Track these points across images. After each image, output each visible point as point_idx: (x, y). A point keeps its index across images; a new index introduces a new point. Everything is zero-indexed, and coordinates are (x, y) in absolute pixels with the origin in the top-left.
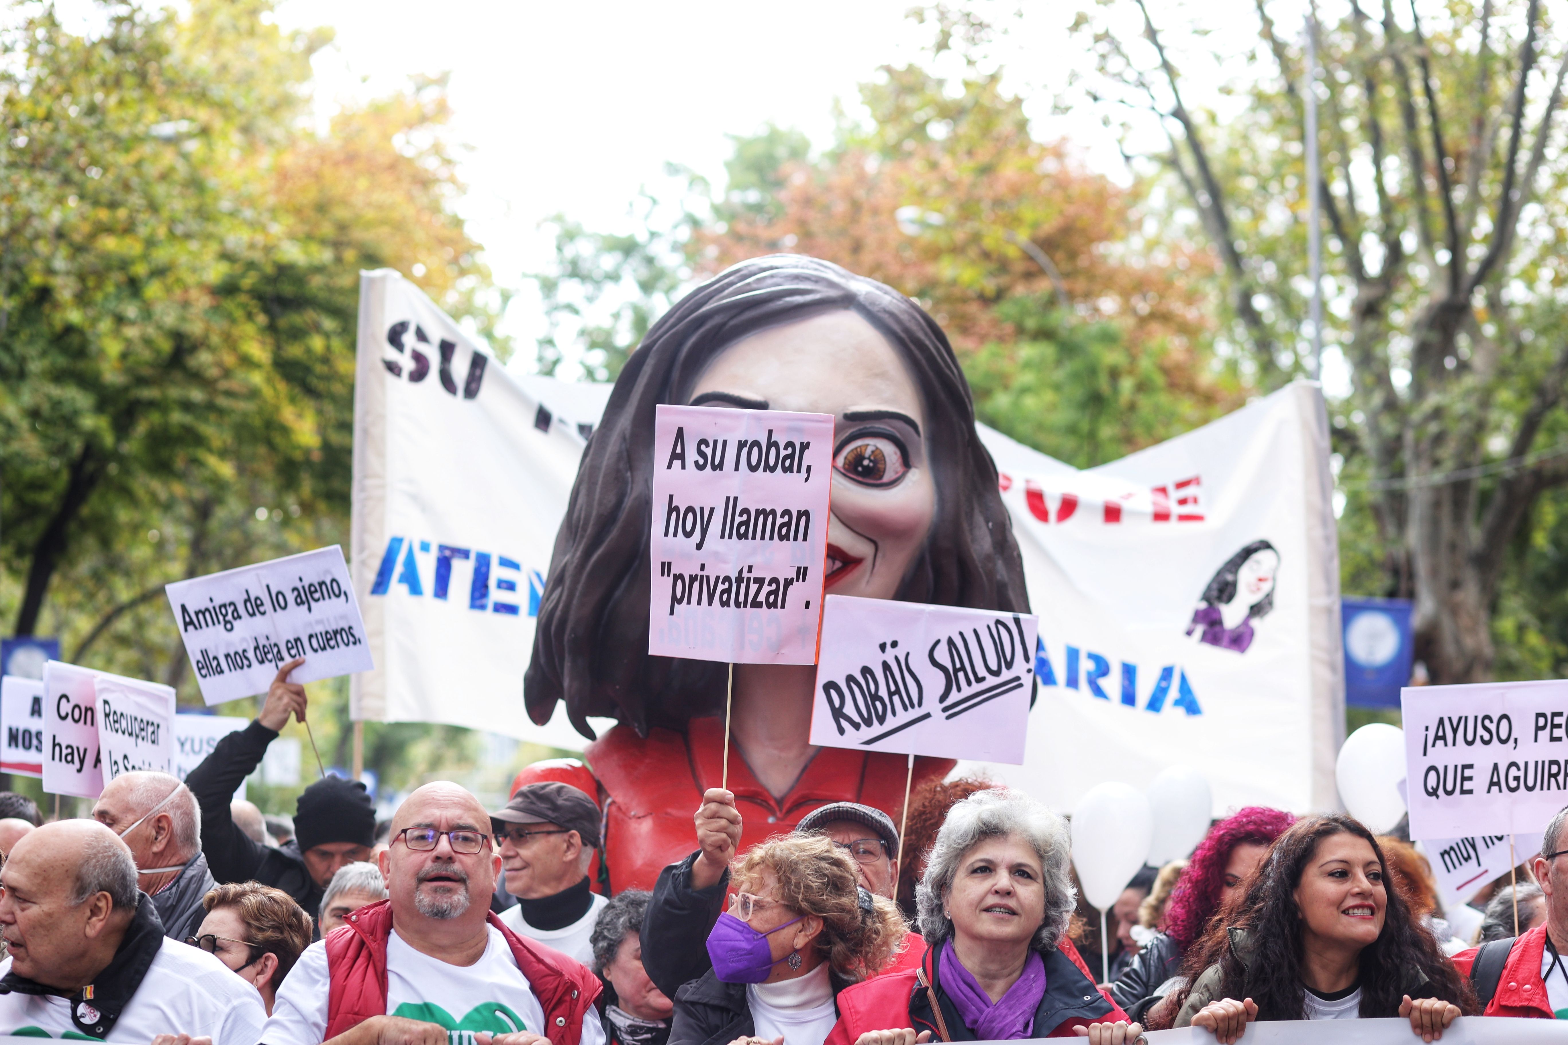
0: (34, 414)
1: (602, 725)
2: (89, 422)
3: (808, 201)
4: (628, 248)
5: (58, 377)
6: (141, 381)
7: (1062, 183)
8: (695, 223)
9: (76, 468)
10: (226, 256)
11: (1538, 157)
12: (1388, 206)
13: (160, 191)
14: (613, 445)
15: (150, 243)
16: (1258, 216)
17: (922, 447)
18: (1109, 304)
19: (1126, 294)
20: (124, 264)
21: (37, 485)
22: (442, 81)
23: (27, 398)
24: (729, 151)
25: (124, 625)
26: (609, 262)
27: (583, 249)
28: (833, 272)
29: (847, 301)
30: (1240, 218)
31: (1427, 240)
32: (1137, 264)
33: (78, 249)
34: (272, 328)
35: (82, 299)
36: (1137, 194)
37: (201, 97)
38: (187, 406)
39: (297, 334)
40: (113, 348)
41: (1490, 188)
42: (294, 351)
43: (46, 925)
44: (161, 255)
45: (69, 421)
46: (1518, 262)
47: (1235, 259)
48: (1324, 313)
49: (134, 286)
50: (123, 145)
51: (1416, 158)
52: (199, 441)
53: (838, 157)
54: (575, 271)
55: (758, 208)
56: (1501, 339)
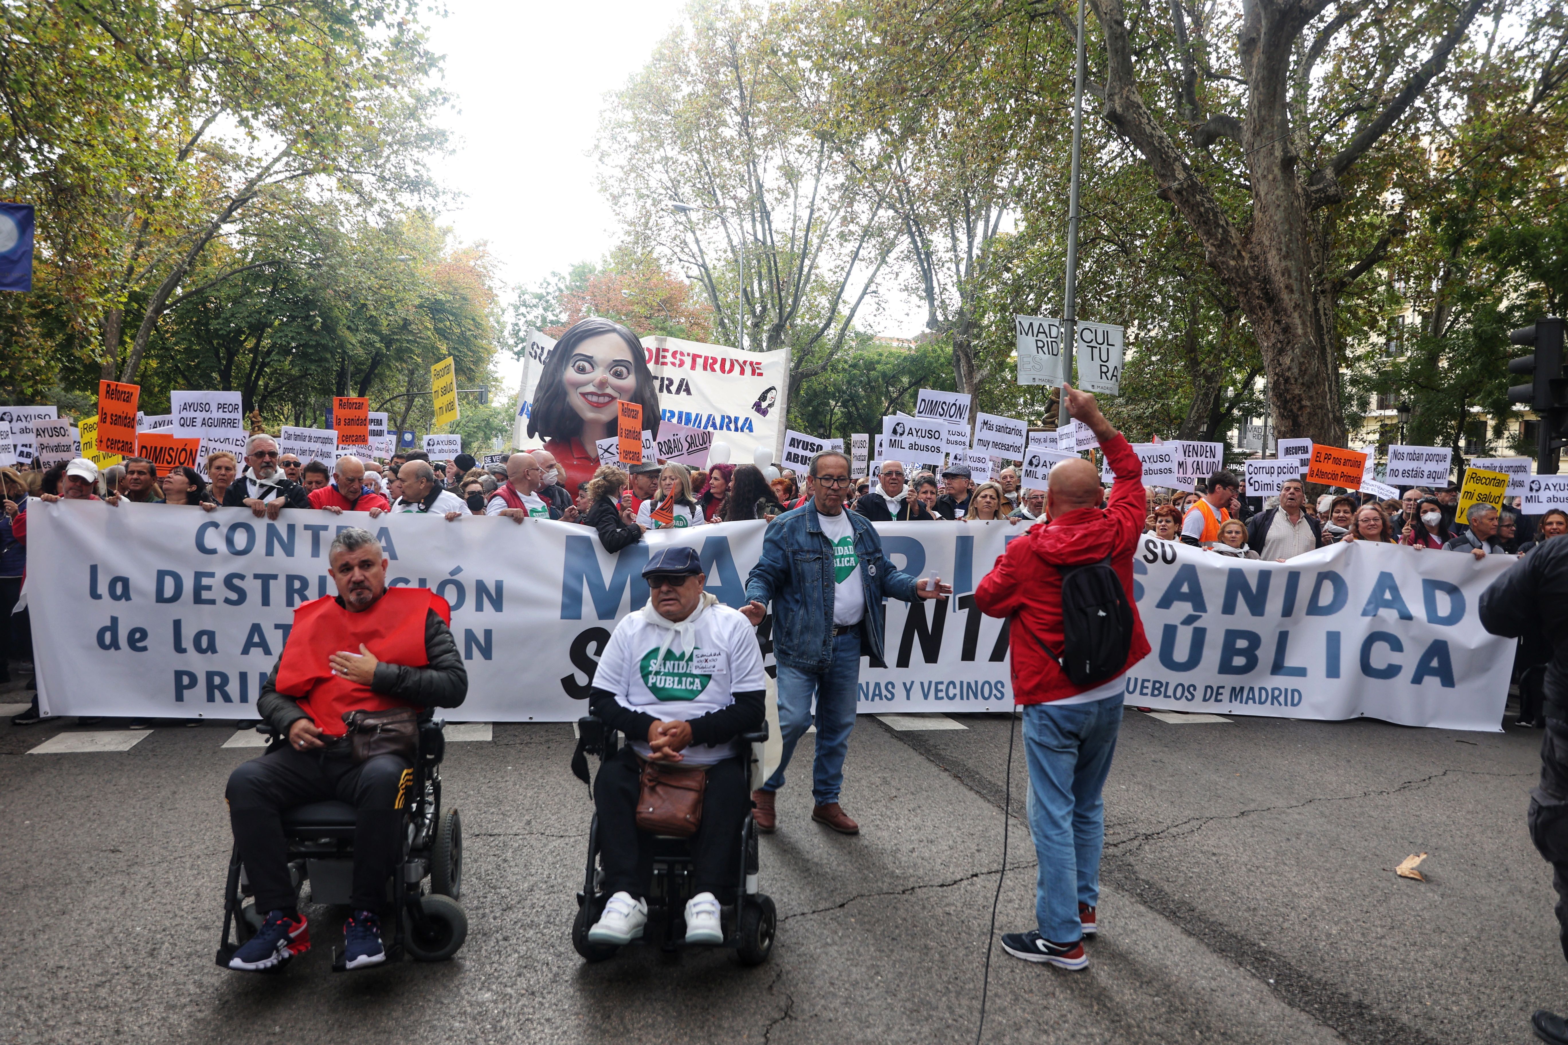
0: (361, 342)
1: (547, 439)
2: (378, 345)
3: (595, 286)
4: (540, 297)
5: (367, 331)
6: (394, 333)
7: (669, 283)
8: (561, 291)
9: (373, 359)
10: (421, 297)
11: (807, 281)
12: (762, 296)
13: (401, 276)
14: (552, 366)
15: (397, 292)
16: (726, 296)
17: (632, 369)
18: (683, 320)
19: (687, 317)
20: (389, 297)
21: (361, 363)
22: (485, 244)
23: (359, 338)
24: (571, 269)
25: (388, 405)
26: (535, 301)
27: (526, 297)
28: (610, 322)
29: (614, 330)
30: (721, 297)
31: (773, 306)
32: (691, 308)
33: (375, 293)
34: (433, 318)
35: (376, 309)
36: (691, 287)
37: (413, 248)
38: (408, 341)
39: (441, 321)
40: (385, 323)
41: (792, 289)
42: (441, 325)
43: (409, 487)
44: (401, 295)
45: (372, 344)
46: (801, 310)
47: (718, 308)
48: (744, 325)
49: (392, 305)
50: (388, 262)
51: (771, 282)
52: (412, 351)
53: (604, 272)
54: (525, 305)
55: (579, 287)
56: (793, 335)
